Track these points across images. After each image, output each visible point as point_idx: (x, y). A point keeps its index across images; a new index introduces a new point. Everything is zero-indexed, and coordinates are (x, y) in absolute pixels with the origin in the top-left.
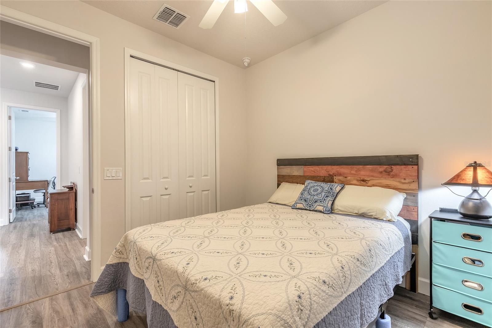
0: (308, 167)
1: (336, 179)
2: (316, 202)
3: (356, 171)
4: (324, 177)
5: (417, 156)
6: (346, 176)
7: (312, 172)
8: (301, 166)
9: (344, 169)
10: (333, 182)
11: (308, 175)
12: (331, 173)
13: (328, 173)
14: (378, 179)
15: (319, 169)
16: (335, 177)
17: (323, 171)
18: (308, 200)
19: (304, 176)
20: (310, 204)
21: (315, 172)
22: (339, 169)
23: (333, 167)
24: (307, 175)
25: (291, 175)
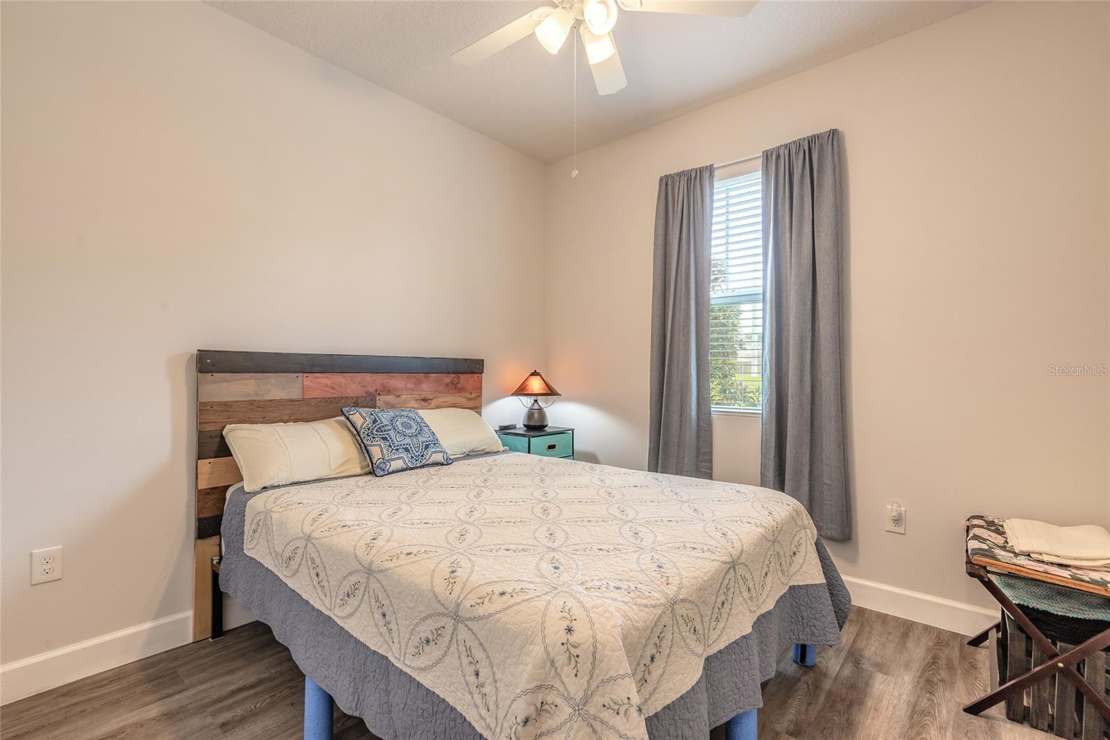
0: (317, 378)
1: (381, 400)
2: (427, 447)
3: (415, 384)
4: (355, 399)
5: (483, 360)
6: (398, 394)
7: (327, 389)
8: (295, 375)
9: (397, 382)
10: (374, 406)
11: (316, 397)
12: (372, 390)
13: (366, 390)
14: (443, 396)
15: (344, 381)
16: (378, 398)
17: (353, 386)
18: (411, 448)
19: (304, 400)
20: (417, 454)
21: (333, 388)
22: (387, 380)
23: (376, 376)
24: (313, 397)
25: (260, 401)
